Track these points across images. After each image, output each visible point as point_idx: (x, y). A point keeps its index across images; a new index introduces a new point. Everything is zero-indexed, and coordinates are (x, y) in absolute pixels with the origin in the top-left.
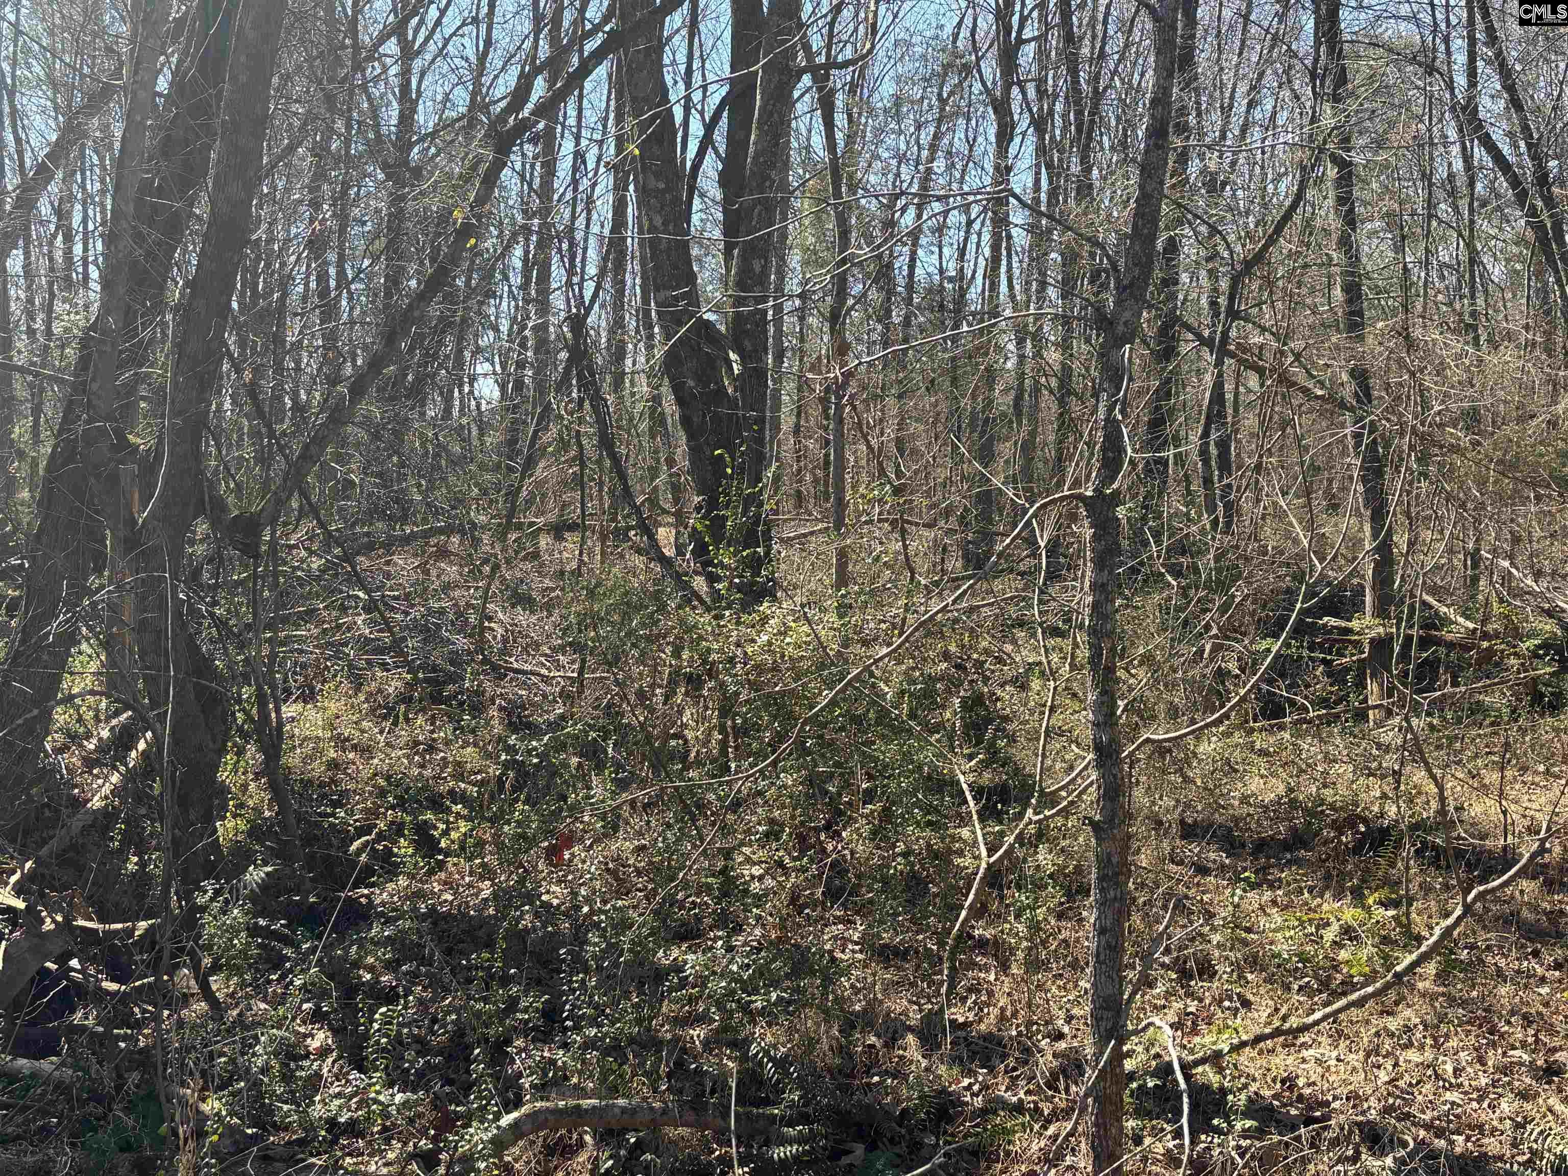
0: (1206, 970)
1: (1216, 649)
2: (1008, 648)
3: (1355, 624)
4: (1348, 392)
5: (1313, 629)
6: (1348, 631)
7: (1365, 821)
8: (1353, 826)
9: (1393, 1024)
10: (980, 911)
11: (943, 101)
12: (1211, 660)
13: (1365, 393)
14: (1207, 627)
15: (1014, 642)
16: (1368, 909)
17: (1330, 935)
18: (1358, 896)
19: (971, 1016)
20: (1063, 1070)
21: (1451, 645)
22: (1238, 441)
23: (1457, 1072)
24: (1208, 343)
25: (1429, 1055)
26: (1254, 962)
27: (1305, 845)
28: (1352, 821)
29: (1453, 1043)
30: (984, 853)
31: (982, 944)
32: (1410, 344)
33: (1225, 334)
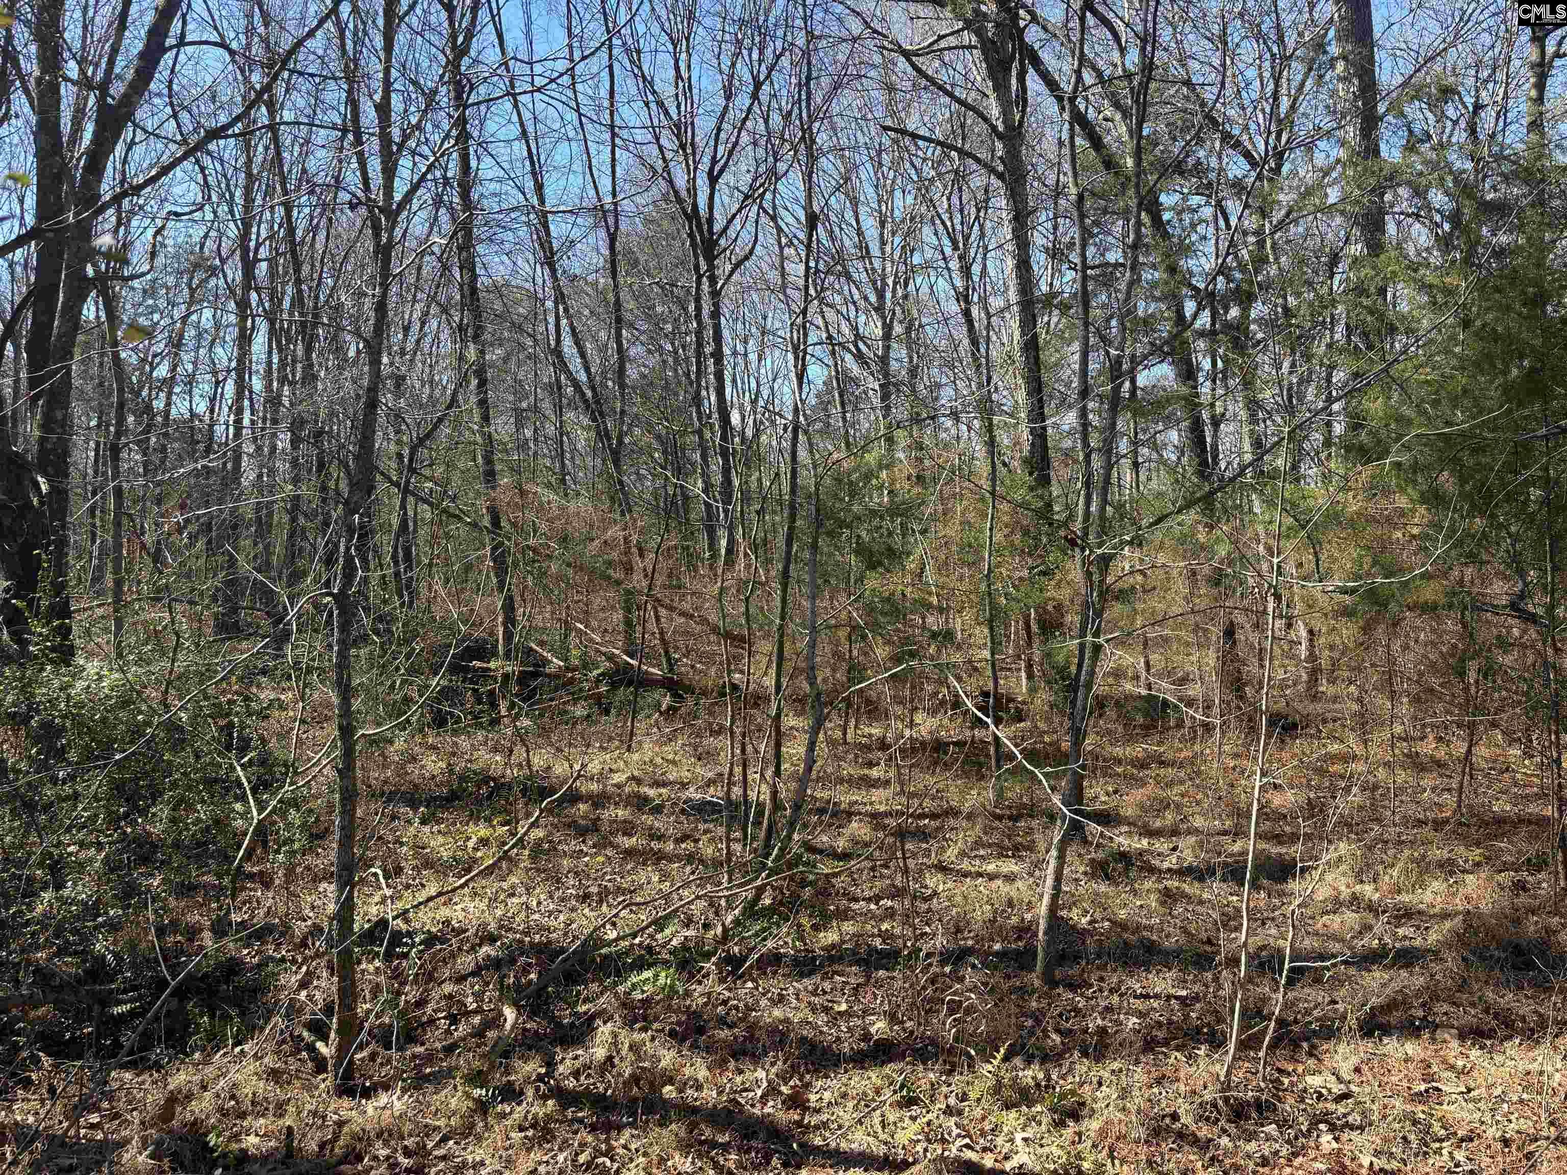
0: (399, 871)
1: (404, 682)
2: (255, 690)
3: (492, 665)
4: (486, 522)
5: (466, 669)
6: (489, 669)
7: (494, 779)
8: (487, 783)
9: (505, 885)
10: (248, 856)
11: (192, 291)
12: (400, 689)
13: (496, 522)
14: (397, 669)
15: (259, 686)
16: (493, 827)
17: (471, 844)
18: (488, 820)
19: (246, 917)
20: (311, 933)
21: (549, 676)
22: (417, 545)
23: (539, 903)
24: (397, 485)
25: (524, 898)
26: (428, 864)
27: (458, 798)
28: (487, 779)
29: (538, 891)
30: (255, 813)
31: (251, 876)
32: (523, 493)
33: (408, 482)
